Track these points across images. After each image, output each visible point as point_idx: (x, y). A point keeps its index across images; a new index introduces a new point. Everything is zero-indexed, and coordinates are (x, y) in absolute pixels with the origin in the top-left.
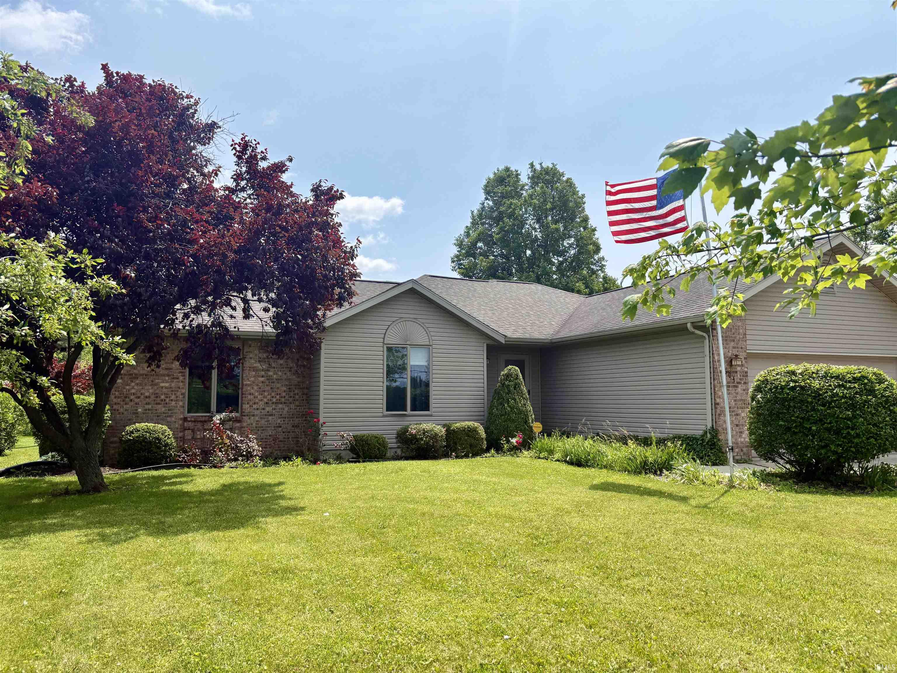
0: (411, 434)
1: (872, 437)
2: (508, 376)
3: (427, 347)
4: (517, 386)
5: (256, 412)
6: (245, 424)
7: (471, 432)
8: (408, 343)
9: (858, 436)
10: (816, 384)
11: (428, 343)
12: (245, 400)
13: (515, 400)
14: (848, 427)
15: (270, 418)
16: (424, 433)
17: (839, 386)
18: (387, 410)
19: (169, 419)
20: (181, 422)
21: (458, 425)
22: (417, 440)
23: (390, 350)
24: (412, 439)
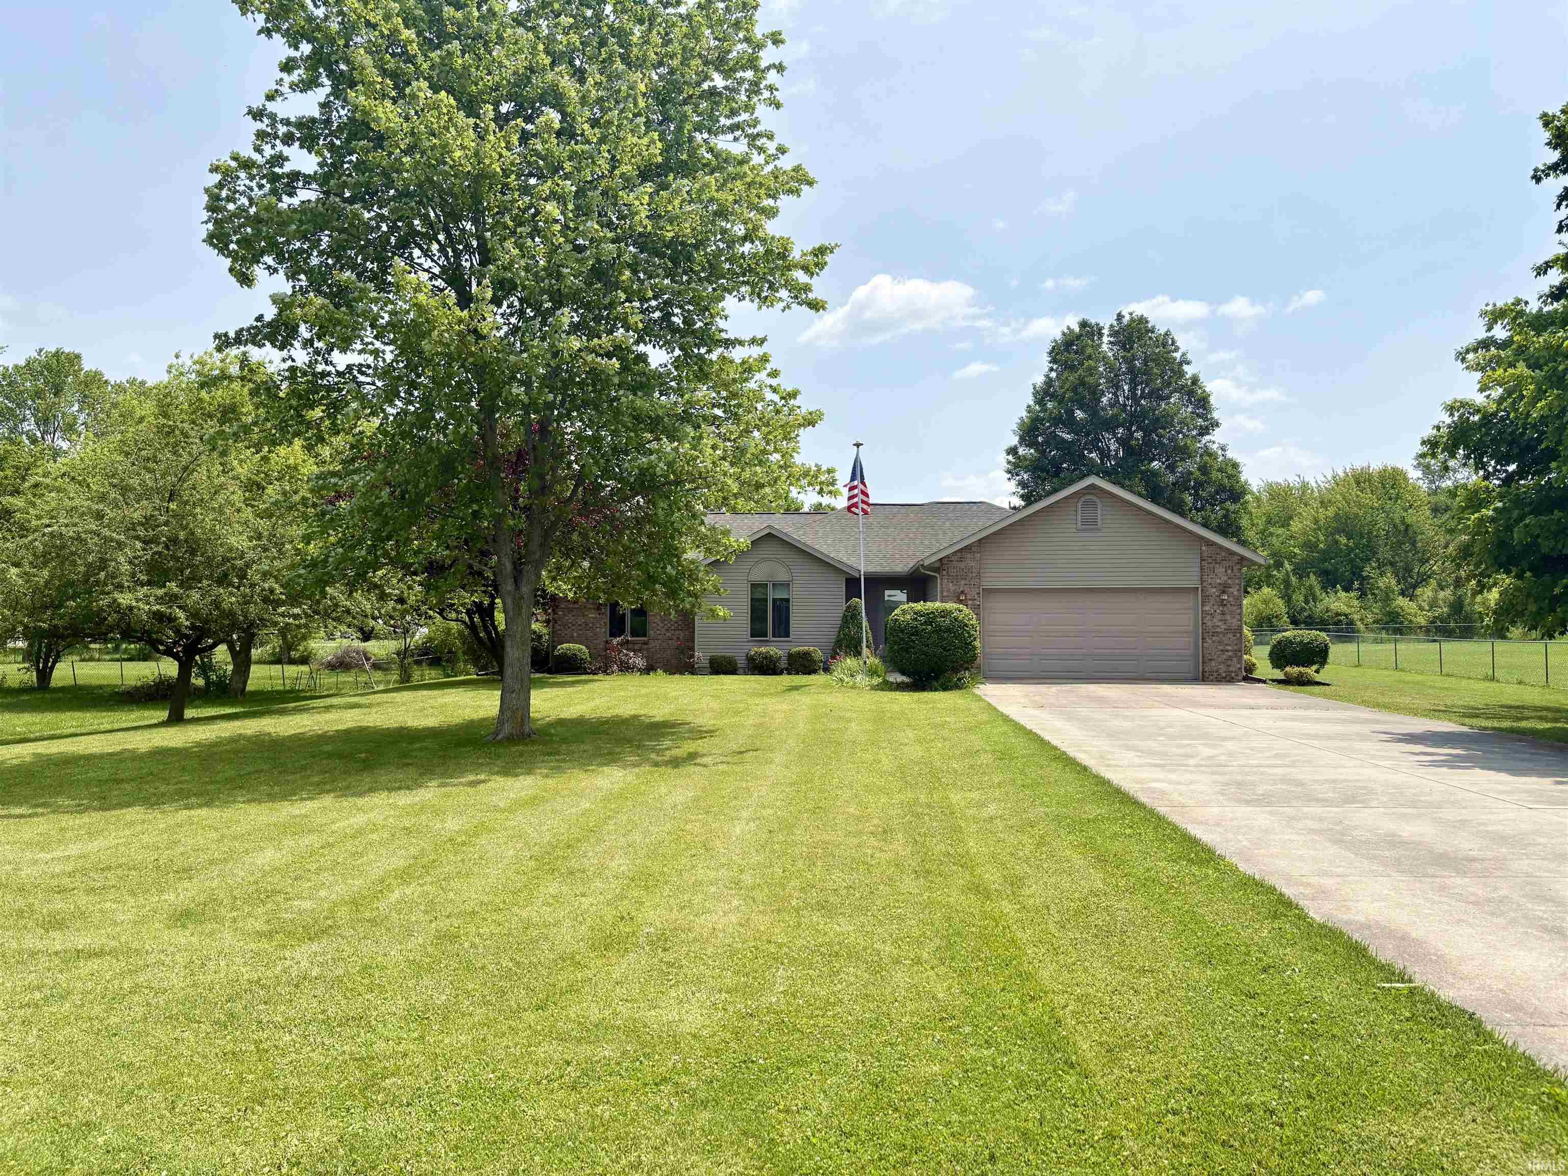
3: (788, 582)
5: (660, 637)
6: (650, 646)
8: (770, 579)
11: (788, 579)
12: (650, 627)
18: (751, 637)
19: (595, 641)
20: (603, 644)
23: (754, 586)
24: (750, 659)
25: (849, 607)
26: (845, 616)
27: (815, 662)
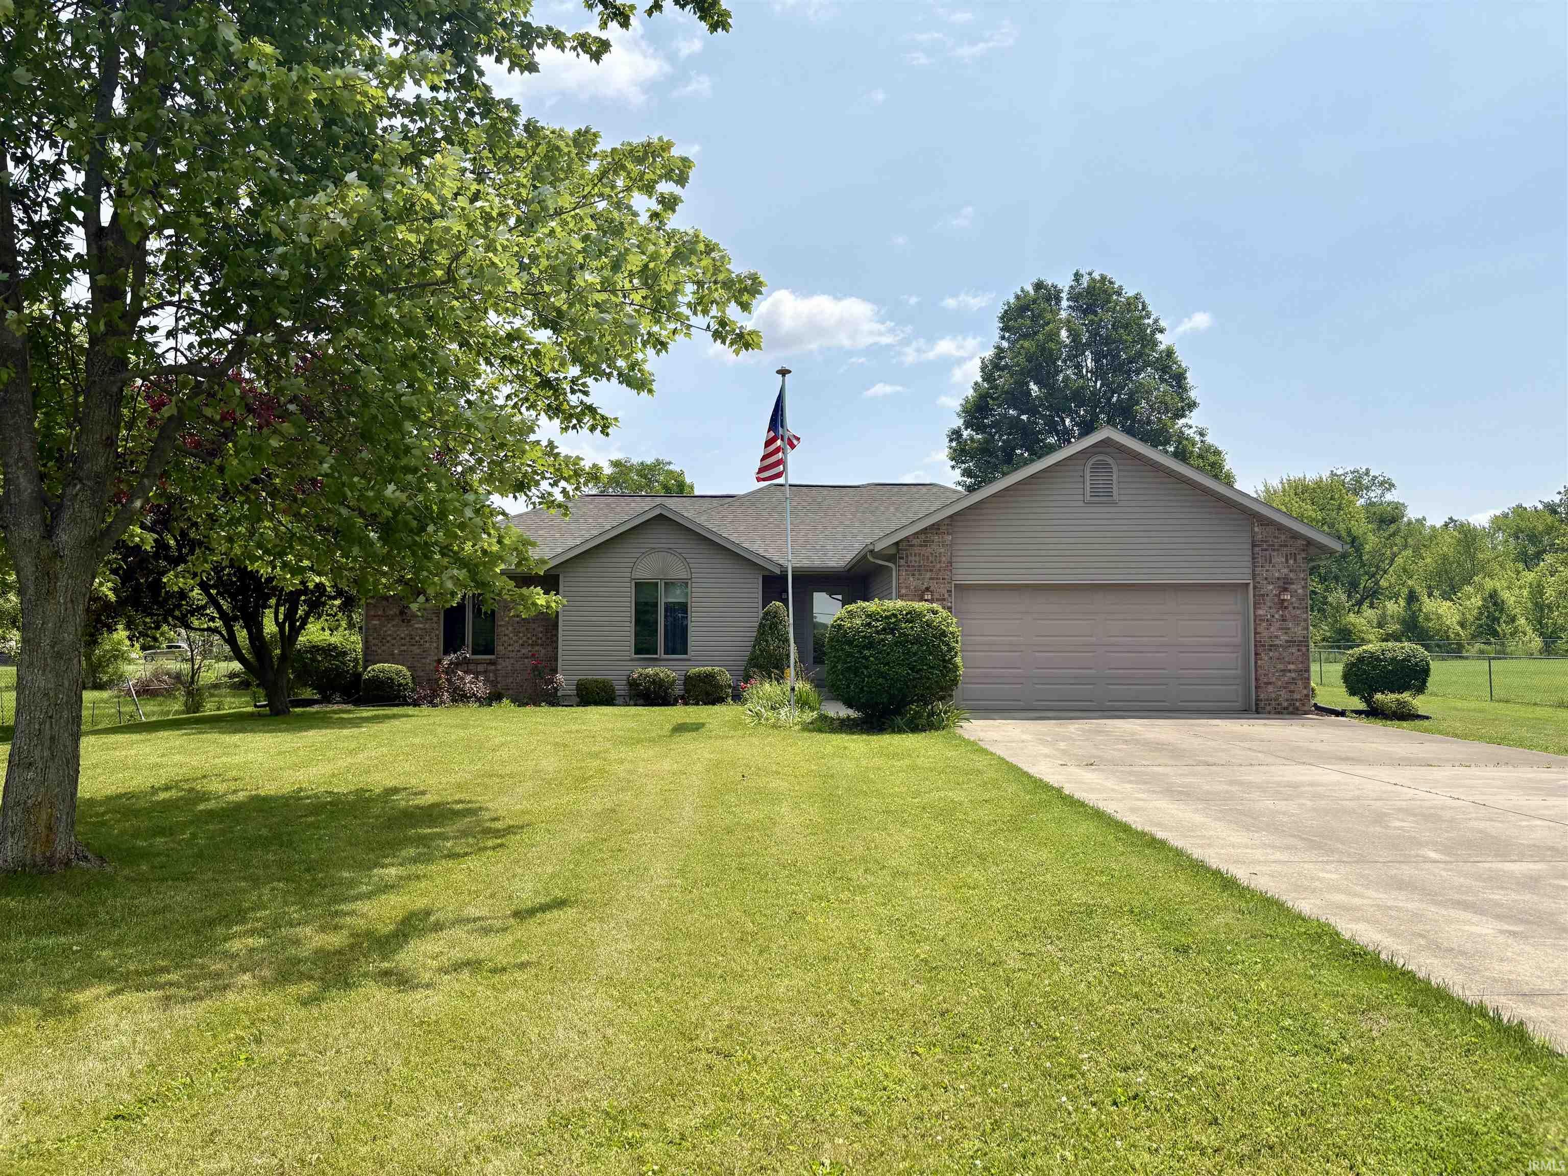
3: (686, 581)
5: (512, 655)
6: (499, 667)
7: (712, 678)
8: (661, 577)
11: (685, 577)
12: (500, 642)
16: (647, 678)
18: (635, 652)
19: (415, 661)
23: (640, 586)
24: (633, 684)
25: (766, 614)
26: (761, 626)
27: (721, 687)
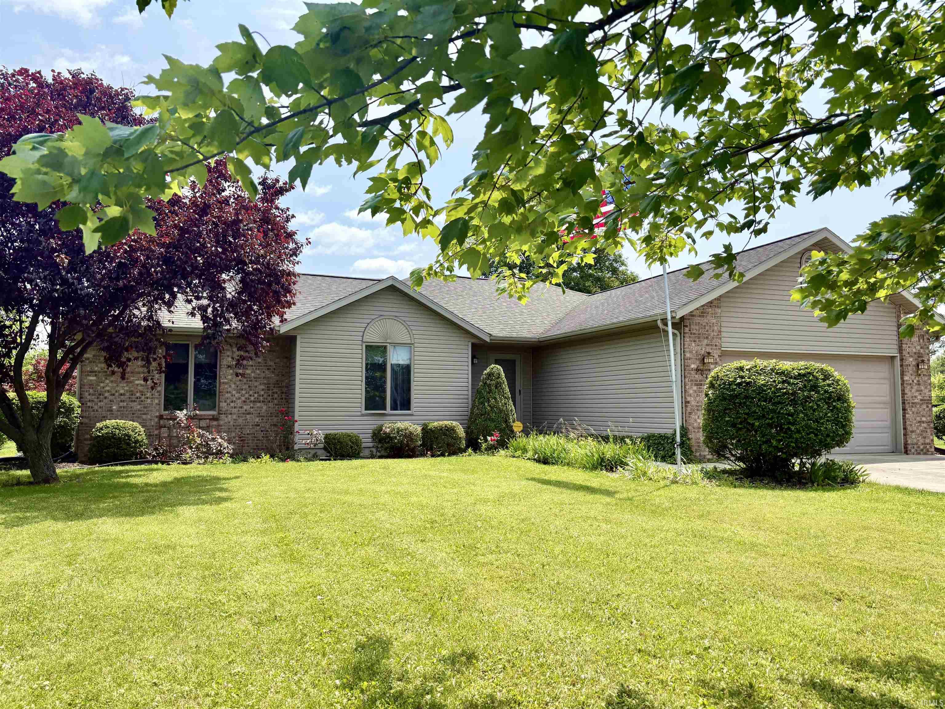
0: (385, 433)
1: (813, 433)
2: (490, 375)
3: (410, 345)
4: (498, 385)
5: (235, 411)
6: (221, 423)
7: (449, 431)
8: (389, 341)
9: (798, 432)
10: (761, 380)
11: (409, 342)
12: (222, 399)
13: (495, 399)
14: (789, 423)
15: (248, 416)
16: (398, 432)
17: (784, 382)
18: (366, 409)
19: (144, 417)
20: (156, 420)
21: (436, 424)
22: (391, 439)
23: (370, 349)
